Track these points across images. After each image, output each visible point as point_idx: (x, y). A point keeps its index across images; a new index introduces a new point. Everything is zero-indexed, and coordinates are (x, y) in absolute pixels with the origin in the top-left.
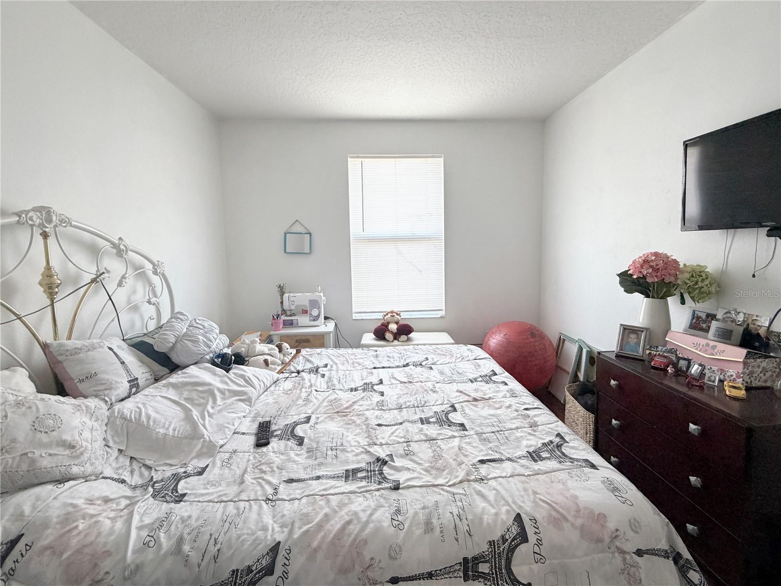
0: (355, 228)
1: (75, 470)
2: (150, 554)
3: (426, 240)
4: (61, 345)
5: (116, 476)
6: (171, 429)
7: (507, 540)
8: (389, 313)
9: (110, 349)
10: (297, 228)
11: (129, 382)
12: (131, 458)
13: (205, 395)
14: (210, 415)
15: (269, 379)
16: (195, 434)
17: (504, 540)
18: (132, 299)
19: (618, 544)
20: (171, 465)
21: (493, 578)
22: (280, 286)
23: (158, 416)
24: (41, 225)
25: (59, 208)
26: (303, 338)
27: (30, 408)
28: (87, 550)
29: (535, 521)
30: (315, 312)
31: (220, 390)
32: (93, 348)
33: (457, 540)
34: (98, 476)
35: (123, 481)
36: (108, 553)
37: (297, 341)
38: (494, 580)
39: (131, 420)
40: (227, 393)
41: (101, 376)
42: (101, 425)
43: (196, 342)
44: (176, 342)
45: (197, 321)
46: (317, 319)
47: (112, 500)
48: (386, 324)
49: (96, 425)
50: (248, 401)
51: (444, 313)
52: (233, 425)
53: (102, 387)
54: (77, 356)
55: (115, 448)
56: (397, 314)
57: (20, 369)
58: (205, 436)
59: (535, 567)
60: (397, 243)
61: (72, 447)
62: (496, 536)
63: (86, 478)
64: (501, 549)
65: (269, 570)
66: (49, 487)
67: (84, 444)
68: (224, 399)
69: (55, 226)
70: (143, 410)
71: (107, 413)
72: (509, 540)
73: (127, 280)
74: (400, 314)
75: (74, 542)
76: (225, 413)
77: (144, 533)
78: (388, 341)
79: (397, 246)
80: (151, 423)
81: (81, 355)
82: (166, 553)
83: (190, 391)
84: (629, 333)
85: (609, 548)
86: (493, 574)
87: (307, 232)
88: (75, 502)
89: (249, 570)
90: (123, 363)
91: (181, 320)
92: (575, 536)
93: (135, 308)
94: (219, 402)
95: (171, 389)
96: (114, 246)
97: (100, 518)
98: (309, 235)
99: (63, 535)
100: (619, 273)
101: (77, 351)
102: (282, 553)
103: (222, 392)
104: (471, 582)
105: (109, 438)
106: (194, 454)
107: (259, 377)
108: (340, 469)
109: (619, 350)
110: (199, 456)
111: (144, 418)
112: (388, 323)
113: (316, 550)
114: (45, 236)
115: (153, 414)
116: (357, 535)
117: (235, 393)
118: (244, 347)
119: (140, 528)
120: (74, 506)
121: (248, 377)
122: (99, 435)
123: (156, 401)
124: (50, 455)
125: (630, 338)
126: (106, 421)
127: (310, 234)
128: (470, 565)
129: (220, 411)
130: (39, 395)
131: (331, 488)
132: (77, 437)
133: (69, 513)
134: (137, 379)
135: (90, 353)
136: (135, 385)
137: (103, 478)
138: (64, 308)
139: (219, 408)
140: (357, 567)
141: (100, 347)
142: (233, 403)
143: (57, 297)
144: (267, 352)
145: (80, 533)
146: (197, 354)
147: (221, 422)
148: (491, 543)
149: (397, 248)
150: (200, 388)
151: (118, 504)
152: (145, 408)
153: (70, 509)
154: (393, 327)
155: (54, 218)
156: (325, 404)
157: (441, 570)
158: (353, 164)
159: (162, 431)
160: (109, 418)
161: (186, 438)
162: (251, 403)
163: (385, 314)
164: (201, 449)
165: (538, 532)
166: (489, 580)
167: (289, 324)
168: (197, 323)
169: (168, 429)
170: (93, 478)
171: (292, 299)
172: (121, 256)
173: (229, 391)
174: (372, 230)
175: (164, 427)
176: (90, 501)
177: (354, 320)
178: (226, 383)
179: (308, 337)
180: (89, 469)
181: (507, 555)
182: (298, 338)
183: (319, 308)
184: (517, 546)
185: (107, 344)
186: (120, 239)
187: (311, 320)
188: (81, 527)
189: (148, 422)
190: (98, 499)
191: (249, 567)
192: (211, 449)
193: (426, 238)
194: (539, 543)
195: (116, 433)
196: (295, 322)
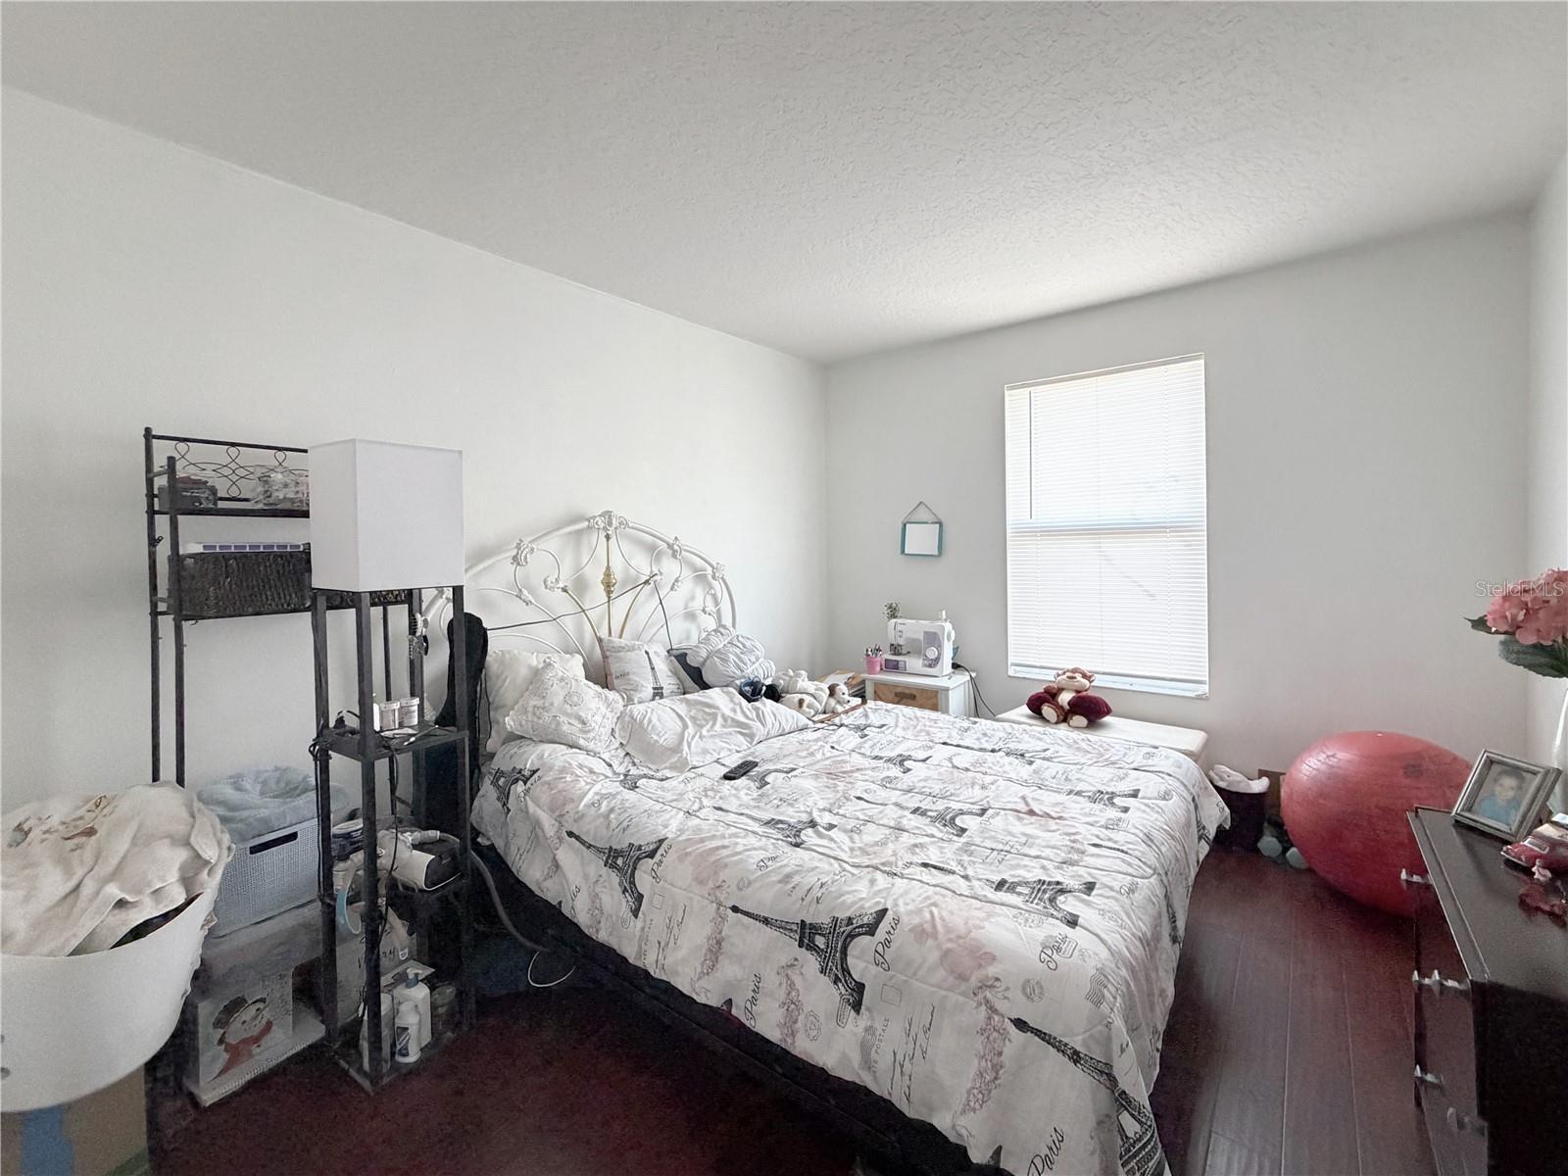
0: (1016, 512)
1: (582, 742)
2: (592, 811)
3: (1165, 532)
4: (610, 641)
5: (608, 760)
6: (663, 739)
7: (852, 924)
8: (1068, 671)
9: (647, 653)
10: (922, 514)
11: (654, 689)
12: (628, 754)
13: (708, 718)
14: (701, 737)
15: (790, 720)
16: (676, 749)
17: (850, 920)
18: (690, 605)
19: (988, 995)
20: (650, 769)
21: (826, 956)
22: (890, 607)
23: (658, 724)
24: (605, 529)
25: (618, 512)
26: (907, 691)
27: (567, 683)
28: (564, 793)
29: (897, 921)
30: (932, 653)
31: (723, 716)
32: (632, 649)
33: (803, 899)
34: (596, 754)
35: (610, 765)
36: (572, 800)
37: (896, 694)
38: (825, 959)
39: (635, 720)
40: (729, 721)
41: (631, 676)
42: (613, 717)
43: (725, 660)
44: (707, 658)
45: (740, 638)
46: (935, 666)
47: (594, 773)
48: (1054, 691)
49: (609, 715)
50: (750, 736)
51: (1207, 691)
52: (719, 754)
53: (629, 687)
54: (618, 654)
55: (619, 740)
56: (1084, 676)
57: (578, 656)
58: (684, 753)
59: (874, 969)
60: (1100, 538)
61: (584, 723)
62: (843, 915)
63: (588, 752)
64: (842, 930)
65: (651, 855)
66: (563, 747)
67: (593, 724)
68: (724, 726)
69: (616, 528)
70: (649, 715)
71: (622, 709)
72: (855, 926)
73: (679, 584)
74: (1090, 677)
75: (561, 786)
76: (717, 741)
77: (596, 797)
78: (1048, 721)
79: (1100, 543)
80: (650, 727)
81: (622, 654)
82: (601, 814)
83: (698, 710)
84: (1500, 774)
85: (975, 994)
86: (826, 952)
87: (936, 521)
88: (572, 762)
89: (639, 848)
90: (653, 669)
91: (722, 634)
92: (934, 956)
93: (691, 616)
94: (717, 727)
95: (684, 704)
96: (670, 546)
97: (581, 779)
98: (938, 525)
99: (557, 779)
100: (1476, 618)
101: (621, 649)
102: (665, 845)
103: (725, 718)
104: (804, 949)
105: (617, 730)
106: (667, 764)
107: (778, 715)
108: (767, 816)
109: (1462, 810)
110: (672, 768)
111: (646, 722)
112: (1061, 690)
113: (687, 854)
114: (608, 537)
115: (655, 720)
116: (721, 858)
117: (740, 724)
118: (784, 680)
119: (596, 794)
120: (570, 764)
121: (763, 712)
122: (610, 723)
123: (663, 711)
124: (569, 723)
125: (1501, 785)
126: (619, 715)
127: (941, 524)
128: (807, 931)
129: (712, 736)
130: (587, 682)
131: (742, 823)
132: (589, 717)
133: (564, 767)
134: (662, 688)
135: (629, 653)
136: (658, 693)
137: (599, 758)
138: (620, 607)
139: (714, 733)
140: (710, 882)
141: (639, 648)
142: (731, 734)
143: (613, 596)
144: (812, 691)
145: (565, 782)
146: (725, 675)
147: (708, 747)
148: (835, 920)
149: (1100, 547)
150: (707, 710)
151: (598, 778)
152: (652, 713)
153: (567, 765)
154: (1065, 698)
155: (614, 520)
156: (827, 762)
157: (776, 921)
158: (1015, 401)
159: (655, 737)
160: (621, 713)
161: (670, 749)
162: (752, 740)
163: (1060, 672)
164: (676, 762)
165: (892, 932)
166: (820, 956)
167: (892, 667)
168: (738, 641)
169: (661, 737)
170: (592, 754)
171: (899, 628)
172: (675, 557)
173: (733, 719)
174: (1049, 513)
175: (658, 735)
176: (581, 766)
177: (1009, 677)
178: (735, 711)
179: (914, 692)
180: (591, 746)
181: (845, 940)
182: (899, 690)
183: (939, 647)
184: (860, 934)
185: (646, 648)
186: (676, 538)
187: (925, 666)
188: (568, 779)
189: (648, 726)
190: (586, 767)
191: (640, 846)
192: (682, 766)
193: (1166, 527)
194: (887, 943)
195: (623, 728)
196: (901, 665)
